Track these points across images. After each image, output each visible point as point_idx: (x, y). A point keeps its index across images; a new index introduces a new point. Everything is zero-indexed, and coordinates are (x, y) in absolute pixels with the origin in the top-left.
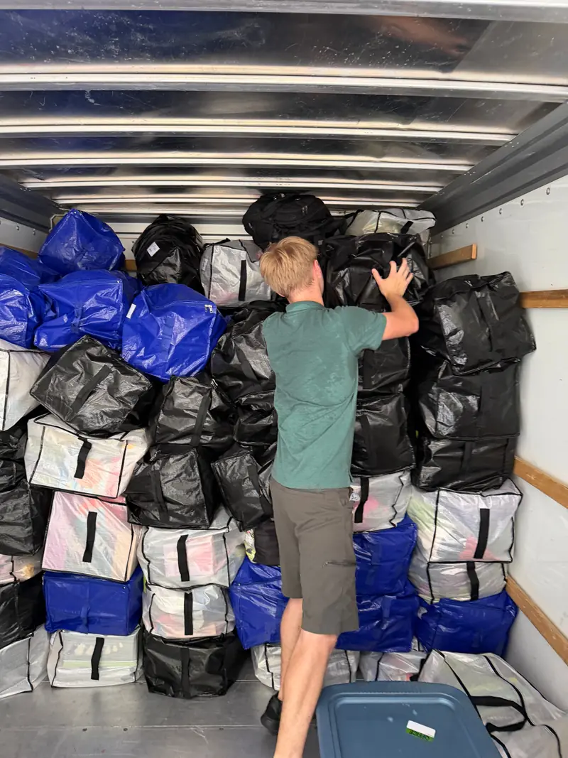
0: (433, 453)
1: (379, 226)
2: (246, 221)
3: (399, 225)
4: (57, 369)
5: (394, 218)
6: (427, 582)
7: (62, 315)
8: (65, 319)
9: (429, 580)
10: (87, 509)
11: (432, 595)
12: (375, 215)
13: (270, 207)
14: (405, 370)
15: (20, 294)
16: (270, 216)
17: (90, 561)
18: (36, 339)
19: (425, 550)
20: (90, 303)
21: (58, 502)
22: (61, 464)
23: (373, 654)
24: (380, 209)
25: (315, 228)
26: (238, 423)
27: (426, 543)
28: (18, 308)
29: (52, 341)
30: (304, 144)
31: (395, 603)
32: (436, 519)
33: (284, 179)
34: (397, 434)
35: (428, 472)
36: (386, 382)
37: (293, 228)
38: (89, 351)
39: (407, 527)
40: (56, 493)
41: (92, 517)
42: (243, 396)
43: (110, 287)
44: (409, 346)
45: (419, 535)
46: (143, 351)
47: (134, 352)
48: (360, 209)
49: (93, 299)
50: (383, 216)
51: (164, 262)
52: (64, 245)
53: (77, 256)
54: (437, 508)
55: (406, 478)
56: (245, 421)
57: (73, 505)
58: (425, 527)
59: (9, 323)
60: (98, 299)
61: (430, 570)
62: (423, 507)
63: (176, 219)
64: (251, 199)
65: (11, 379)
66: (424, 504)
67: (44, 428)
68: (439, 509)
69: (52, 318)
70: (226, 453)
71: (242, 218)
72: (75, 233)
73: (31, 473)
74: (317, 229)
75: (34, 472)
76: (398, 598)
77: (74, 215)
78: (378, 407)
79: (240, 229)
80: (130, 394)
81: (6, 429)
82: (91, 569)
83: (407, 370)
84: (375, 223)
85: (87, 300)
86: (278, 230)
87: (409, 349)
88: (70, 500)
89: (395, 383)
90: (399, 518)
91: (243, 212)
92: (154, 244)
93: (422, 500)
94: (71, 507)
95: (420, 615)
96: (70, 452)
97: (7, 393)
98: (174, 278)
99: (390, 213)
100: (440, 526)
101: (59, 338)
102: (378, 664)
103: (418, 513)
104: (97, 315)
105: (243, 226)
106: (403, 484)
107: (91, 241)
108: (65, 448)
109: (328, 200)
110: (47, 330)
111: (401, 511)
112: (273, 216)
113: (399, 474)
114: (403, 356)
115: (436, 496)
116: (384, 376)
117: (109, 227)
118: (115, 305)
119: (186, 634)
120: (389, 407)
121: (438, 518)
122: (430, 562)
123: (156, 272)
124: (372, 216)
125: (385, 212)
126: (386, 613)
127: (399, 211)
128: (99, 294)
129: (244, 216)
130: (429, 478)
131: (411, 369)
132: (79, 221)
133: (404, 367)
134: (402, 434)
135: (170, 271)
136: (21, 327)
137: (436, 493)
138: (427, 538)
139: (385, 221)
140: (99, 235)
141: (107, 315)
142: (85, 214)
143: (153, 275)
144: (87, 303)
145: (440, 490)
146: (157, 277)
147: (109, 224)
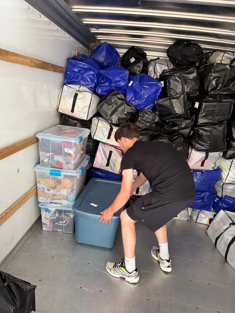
0: (234, 146)
1: (223, 58)
2: (168, 52)
3: (231, 59)
4: (106, 101)
5: (229, 56)
6: (222, 190)
7: (106, 82)
8: (107, 84)
9: (222, 189)
10: (109, 149)
11: (222, 194)
12: (222, 54)
13: (180, 47)
14: (228, 116)
15: (93, 73)
16: (179, 51)
17: (108, 166)
18: (97, 90)
19: (224, 179)
20: (118, 79)
21: (100, 146)
22: (103, 134)
23: (198, 210)
24: (225, 52)
25: (197, 58)
26: (164, 128)
27: (224, 177)
28: (92, 78)
29: (102, 92)
30: (206, 24)
31: (209, 195)
32: (230, 169)
33: (189, 36)
34: (222, 138)
35: (230, 152)
36: (221, 120)
37: (188, 57)
38: (117, 96)
39: (218, 170)
40: (100, 143)
41: (111, 152)
42: (167, 120)
43: (124, 73)
44: (232, 107)
45: (222, 174)
46: (134, 98)
47: (130, 98)
48: (215, 51)
49: (118, 77)
50: (226, 55)
51: (137, 65)
52: (101, 55)
53: (105, 60)
54: (231, 165)
55: (221, 154)
56: (167, 128)
57: (105, 148)
58: (225, 171)
59: (89, 83)
60: (120, 77)
61: (224, 186)
62: (226, 164)
63: (138, 48)
64: (171, 43)
65: (91, 103)
66: (226, 163)
67: (99, 120)
68: (232, 165)
69: (103, 83)
70: (158, 137)
71: (166, 50)
72: (105, 51)
73: (93, 135)
74: (198, 58)
75: (94, 135)
76: (210, 194)
77: (105, 44)
78: (217, 128)
79: (165, 55)
80: (128, 113)
81: (88, 120)
82: (108, 169)
83: (230, 116)
84: (222, 57)
85: (116, 77)
86: (181, 57)
87: (232, 108)
88: (104, 146)
89: (224, 121)
90: (216, 167)
91: (167, 48)
92: (133, 58)
93: (226, 162)
94: (104, 149)
95: (216, 201)
96: (106, 131)
97: (89, 108)
98: (139, 72)
99: (228, 54)
100: (231, 171)
101: (105, 91)
102: (199, 214)
103: (223, 166)
104: (118, 83)
105: (166, 54)
106: (220, 156)
107: (110, 55)
108: (104, 129)
109: (203, 46)
110: (101, 87)
111: (217, 165)
112: (181, 51)
113: (220, 152)
114: (229, 111)
115: (232, 161)
116: (221, 118)
117: (116, 50)
118: (125, 80)
119: (136, 193)
120: (221, 128)
121: (231, 168)
122: (225, 183)
123: (133, 69)
124: (221, 54)
125: (226, 53)
126: (205, 198)
127: (231, 53)
128: (121, 76)
129: (168, 49)
130: (230, 155)
131: (231, 116)
132: (107, 47)
133: (229, 115)
134: (224, 138)
135: (138, 69)
136: (93, 85)
137: (232, 160)
138: (225, 175)
139: (226, 56)
140: (112, 52)
141: (122, 84)
142: (108, 44)
143: (131, 70)
144: (116, 78)
145: (234, 159)
146: (133, 71)
147: (116, 49)
